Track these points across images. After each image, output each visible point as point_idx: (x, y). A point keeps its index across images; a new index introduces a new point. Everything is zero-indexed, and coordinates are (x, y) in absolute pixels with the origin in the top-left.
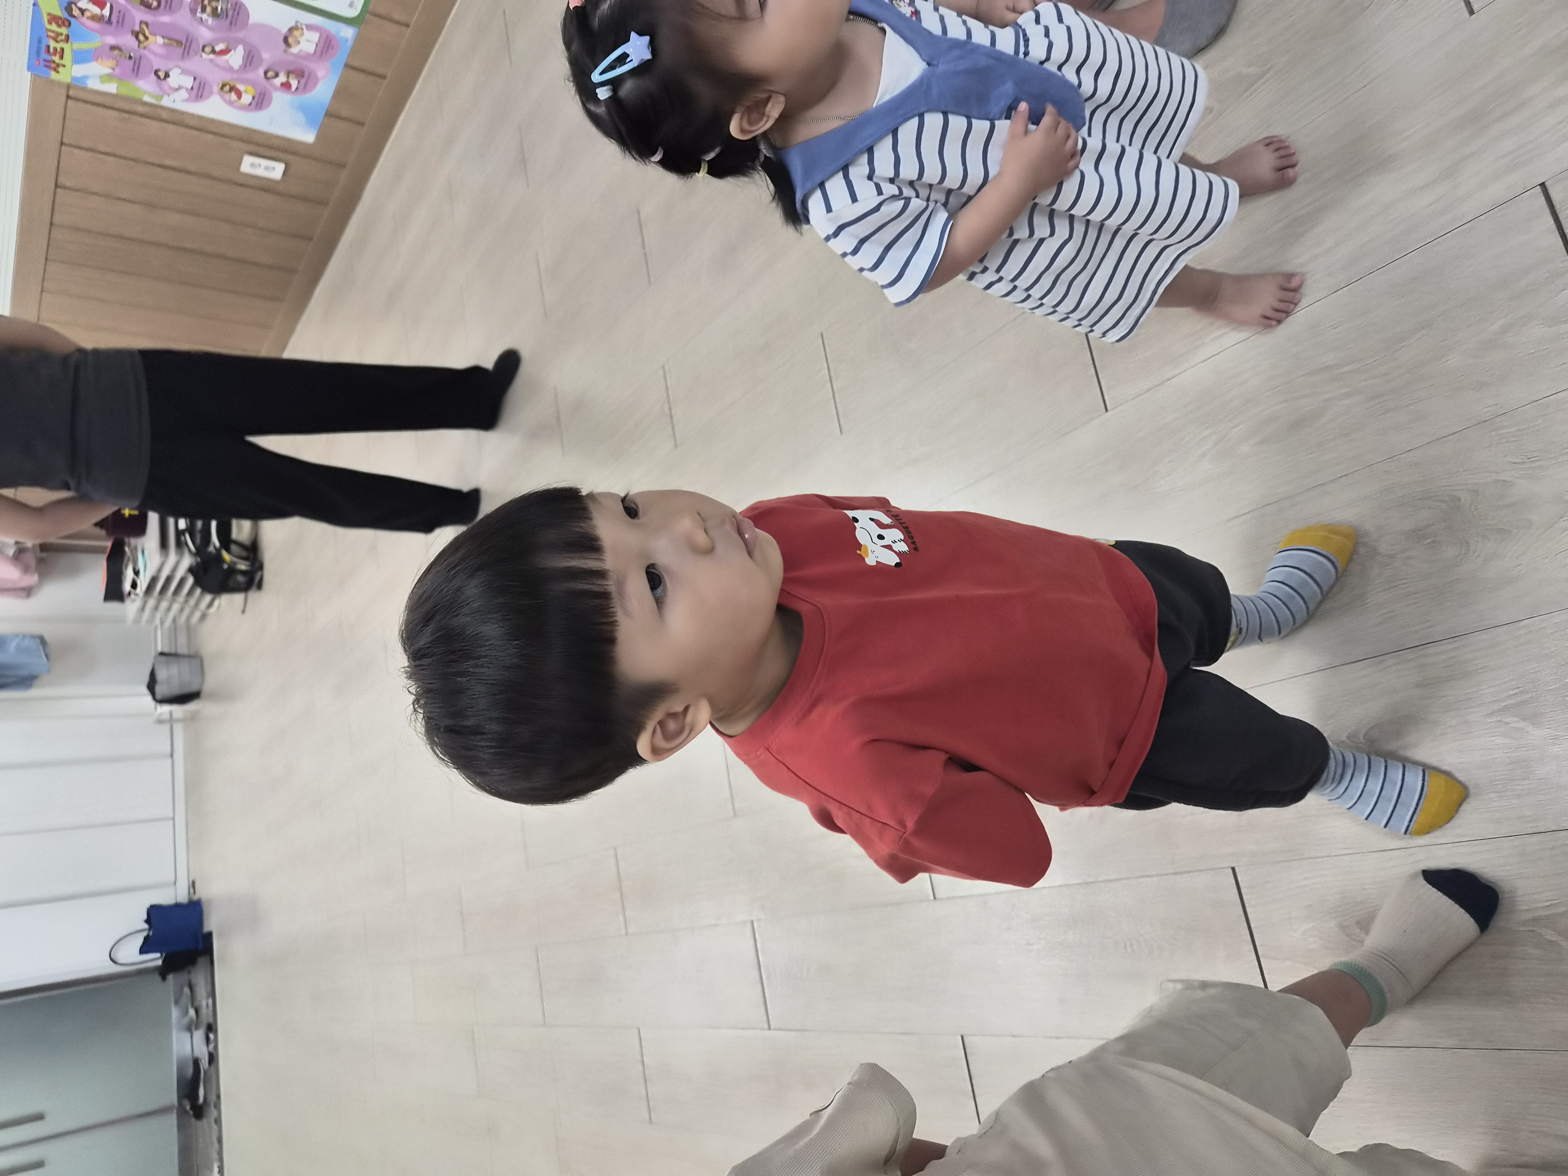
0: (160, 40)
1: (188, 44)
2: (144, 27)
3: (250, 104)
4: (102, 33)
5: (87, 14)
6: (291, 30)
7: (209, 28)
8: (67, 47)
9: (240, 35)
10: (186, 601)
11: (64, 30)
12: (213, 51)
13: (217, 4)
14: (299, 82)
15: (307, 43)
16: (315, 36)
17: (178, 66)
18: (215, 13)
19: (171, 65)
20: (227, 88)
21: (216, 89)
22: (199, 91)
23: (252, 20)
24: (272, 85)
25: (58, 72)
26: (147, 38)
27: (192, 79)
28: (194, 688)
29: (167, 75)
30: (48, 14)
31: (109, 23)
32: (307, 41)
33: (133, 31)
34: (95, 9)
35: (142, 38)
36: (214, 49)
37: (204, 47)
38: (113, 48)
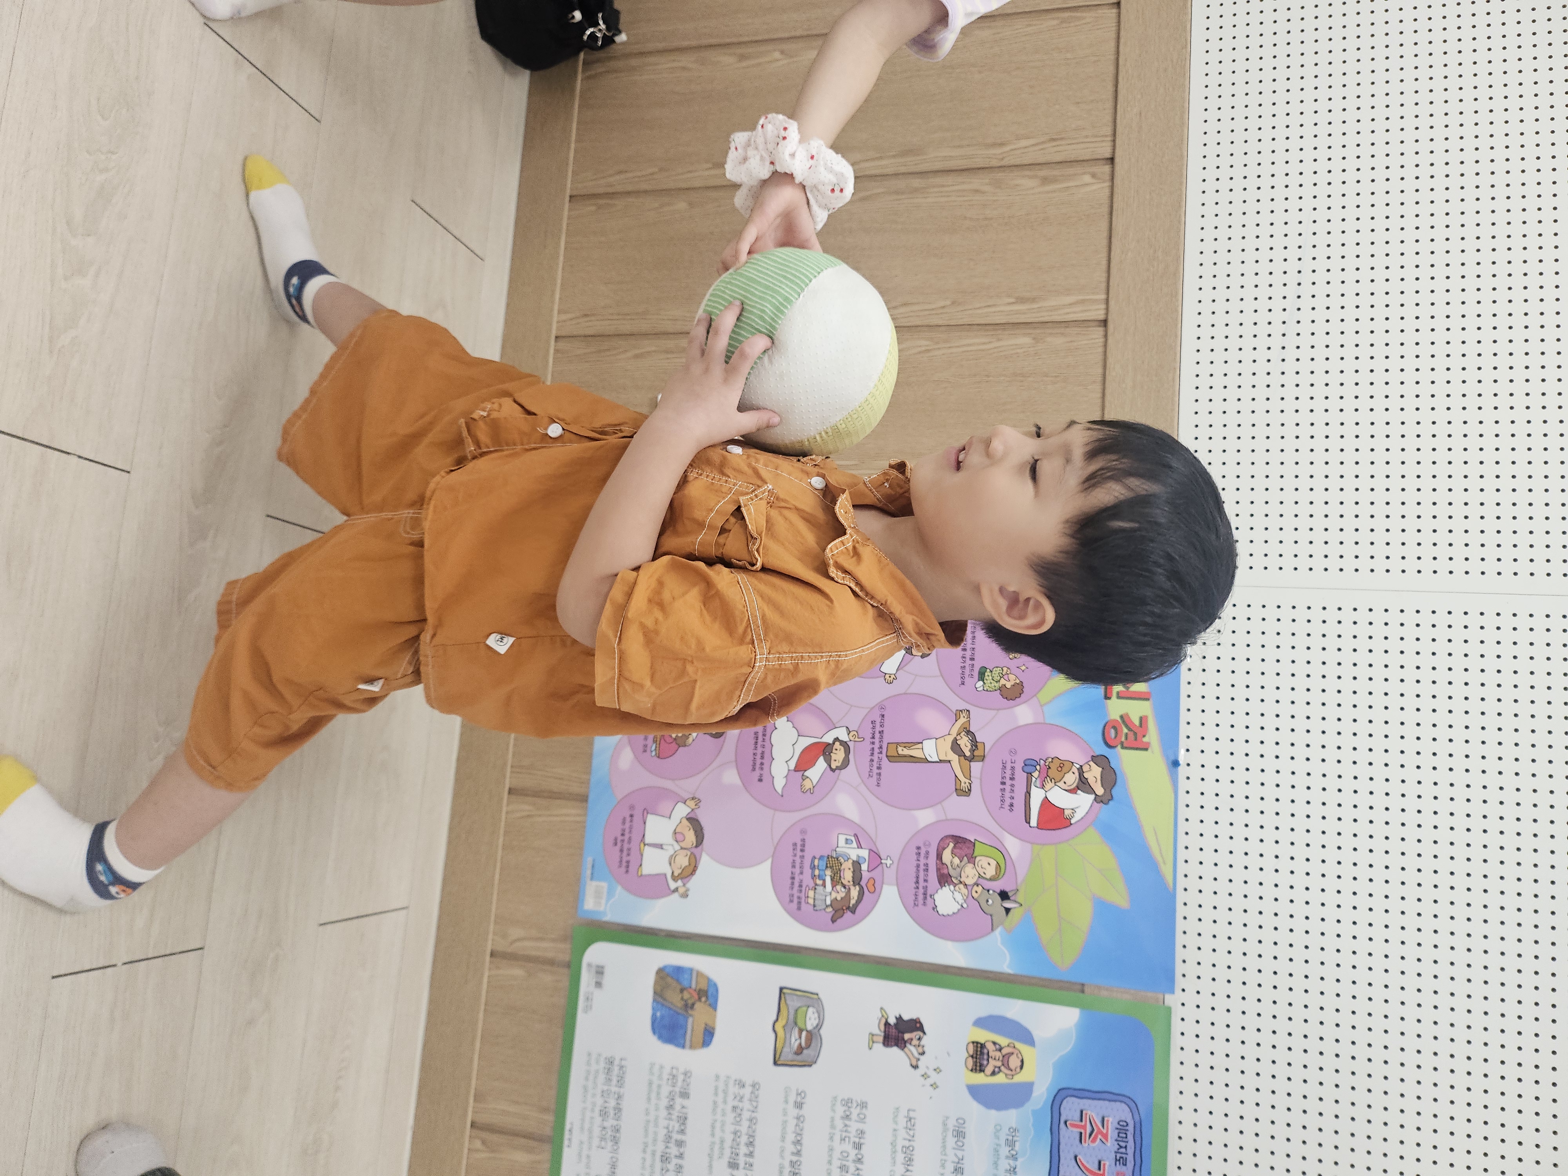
2: (964, 781)
6: (691, 870)
7: (839, 821)
9: (785, 820)
11: (1117, 708)
12: (828, 753)
13: (834, 895)
16: (650, 861)
17: (890, 679)
23: (766, 868)
26: (956, 747)
30: (1148, 744)
31: (1030, 765)
32: (660, 846)
33: (983, 758)
34: (1059, 797)
35: (965, 743)
36: (828, 761)
37: (845, 763)
38: (1013, 694)
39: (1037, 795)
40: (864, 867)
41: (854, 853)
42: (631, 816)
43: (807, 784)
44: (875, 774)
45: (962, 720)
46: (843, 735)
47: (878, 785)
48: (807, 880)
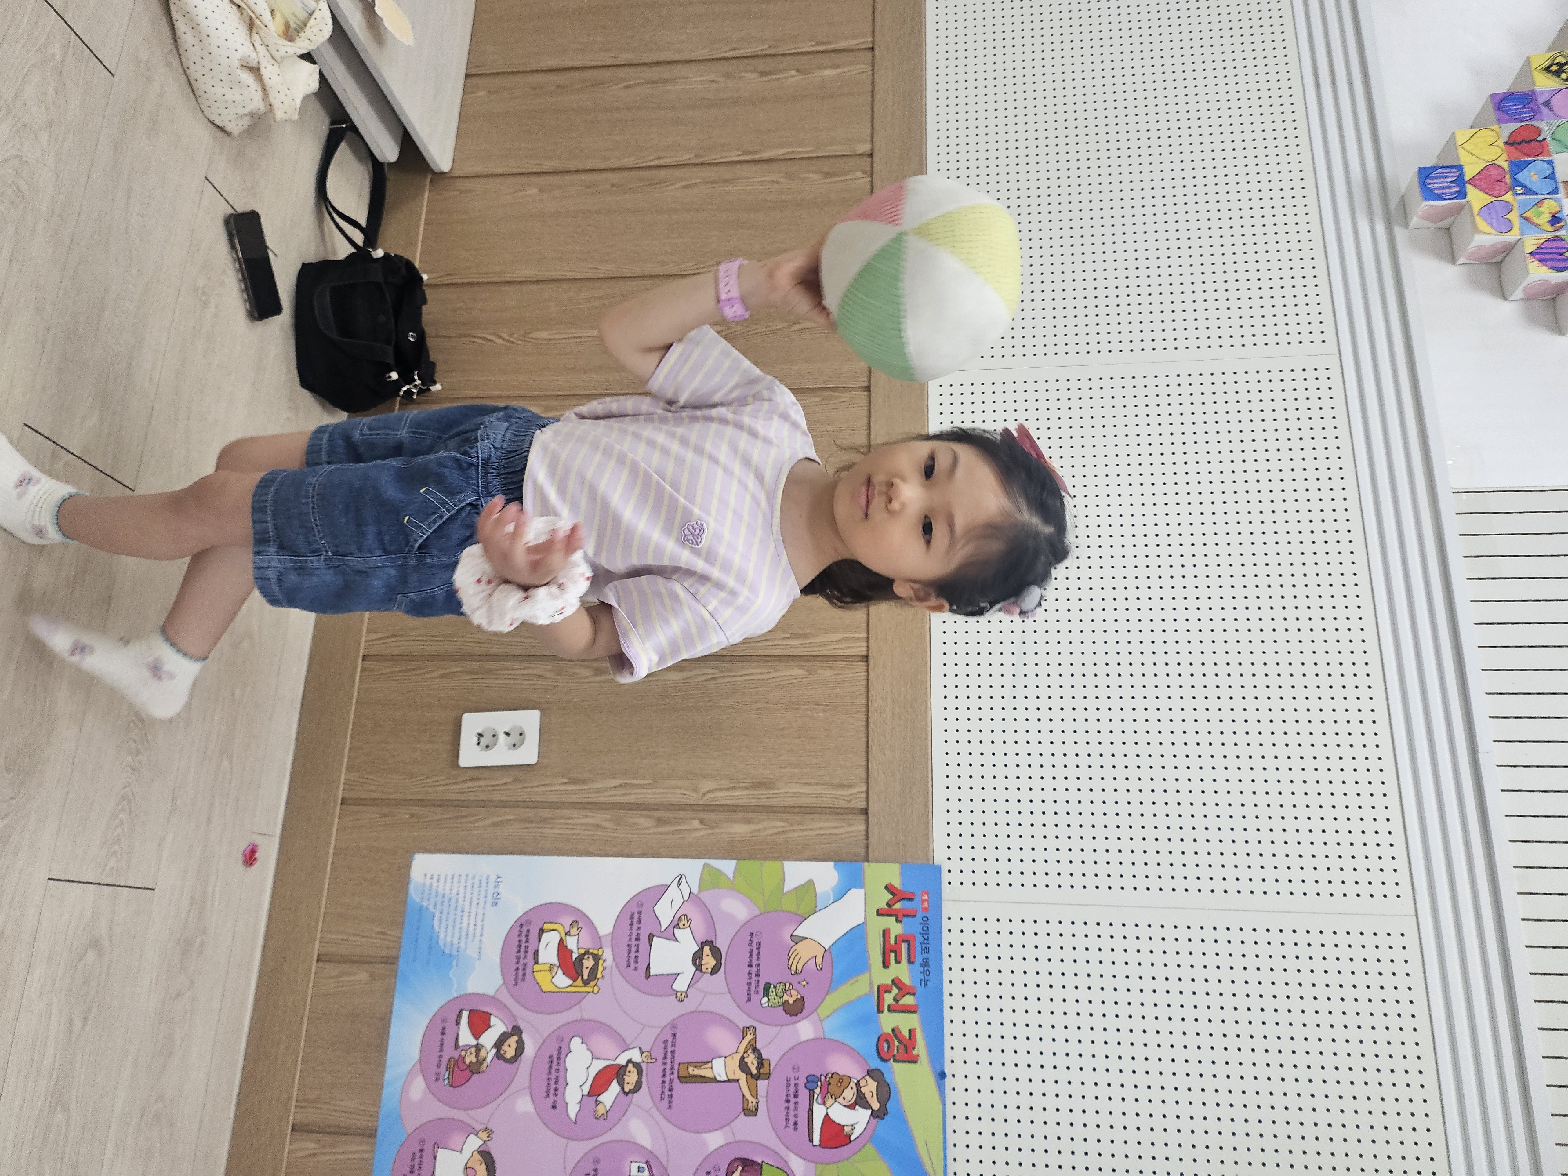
0: (719, 1069)
1: (667, 1079)
3: (542, 931)
4: (821, 1045)
5: (850, 1094)
9: (578, 1150)
11: (888, 1021)
14: (456, 1042)
17: (681, 997)
20: (588, 963)
21: (607, 955)
22: (637, 930)
25: (889, 888)
26: (743, 1065)
27: (653, 969)
29: (697, 958)
30: (917, 1056)
31: (811, 1081)
33: (768, 1076)
34: (839, 1114)
35: (751, 1061)
36: (621, 1084)
37: (638, 1086)
38: (795, 1009)
39: (819, 1112)
42: (421, 1151)
43: (601, 1110)
44: (667, 1095)
45: (749, 1038)
46: (636, 1057)
47: (670, 1108)
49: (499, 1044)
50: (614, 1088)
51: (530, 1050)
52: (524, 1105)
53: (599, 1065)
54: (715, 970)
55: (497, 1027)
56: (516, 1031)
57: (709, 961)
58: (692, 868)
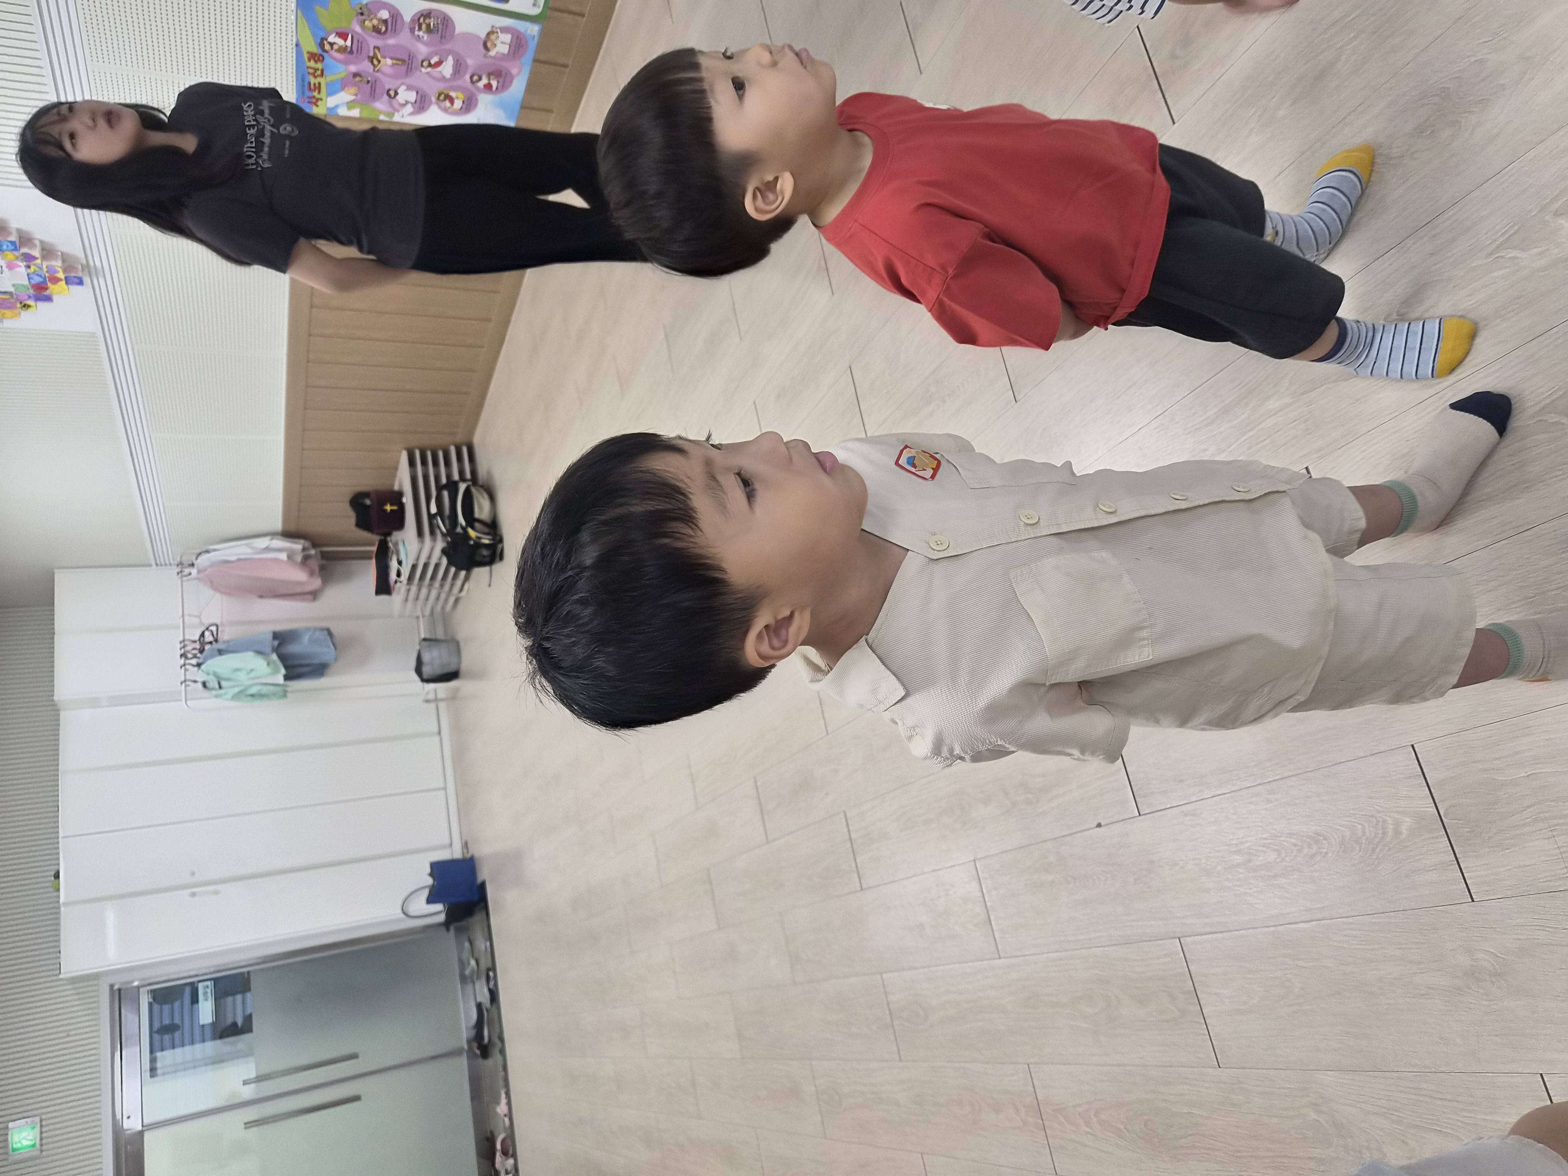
0: (389, 62)
1: (411, 61)
2: (377, 51)
3: (461, 107)
4: (346, 63)
5: (336, 47)
6: (489, 34)
7: (426, 44)
8: (322, 80)
9: (449, 46)
10: (442, 586)
11: (320, 66)
12: (430, 65)
14: (498, 82)
15: (502, 45)
16: (507, 38)
18: (429, 30)
19: (399, 82)
20: (442, 97)
21: (434, 99)
22: (421, 105)
23: (457, 31)
24: (478, 89)
27: (415, 93)
28: (452, 668)
29: (396, 93)
30: (307, 53)
31: (351, 52)
32: (502, 43)
33: (369, 57)
34: (340, 42)
35: (375, 62)
36: (430, 63)
37: (422, 62)
38: (355, 75)
39: (349, 43)
40: (417, 28)
41: (421, 33)
42: (515, 53)
43: (439, 56)
44: (411, 56)
45: (376, 69)
46: (423, 70)
47: (410, 53)
48: (440, 27)
49: (480, 79)
50: (433, 62)
51: (467, 77)
52: (470, 62)
53: (439, 69)
54: (389, 91)
55: (481, 84)
56: (472, 82)
57: (392, 93)
58: (397, 118)
